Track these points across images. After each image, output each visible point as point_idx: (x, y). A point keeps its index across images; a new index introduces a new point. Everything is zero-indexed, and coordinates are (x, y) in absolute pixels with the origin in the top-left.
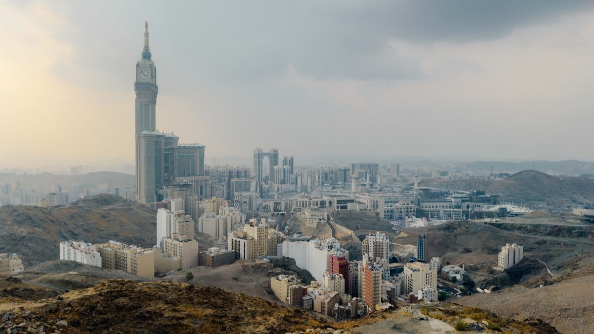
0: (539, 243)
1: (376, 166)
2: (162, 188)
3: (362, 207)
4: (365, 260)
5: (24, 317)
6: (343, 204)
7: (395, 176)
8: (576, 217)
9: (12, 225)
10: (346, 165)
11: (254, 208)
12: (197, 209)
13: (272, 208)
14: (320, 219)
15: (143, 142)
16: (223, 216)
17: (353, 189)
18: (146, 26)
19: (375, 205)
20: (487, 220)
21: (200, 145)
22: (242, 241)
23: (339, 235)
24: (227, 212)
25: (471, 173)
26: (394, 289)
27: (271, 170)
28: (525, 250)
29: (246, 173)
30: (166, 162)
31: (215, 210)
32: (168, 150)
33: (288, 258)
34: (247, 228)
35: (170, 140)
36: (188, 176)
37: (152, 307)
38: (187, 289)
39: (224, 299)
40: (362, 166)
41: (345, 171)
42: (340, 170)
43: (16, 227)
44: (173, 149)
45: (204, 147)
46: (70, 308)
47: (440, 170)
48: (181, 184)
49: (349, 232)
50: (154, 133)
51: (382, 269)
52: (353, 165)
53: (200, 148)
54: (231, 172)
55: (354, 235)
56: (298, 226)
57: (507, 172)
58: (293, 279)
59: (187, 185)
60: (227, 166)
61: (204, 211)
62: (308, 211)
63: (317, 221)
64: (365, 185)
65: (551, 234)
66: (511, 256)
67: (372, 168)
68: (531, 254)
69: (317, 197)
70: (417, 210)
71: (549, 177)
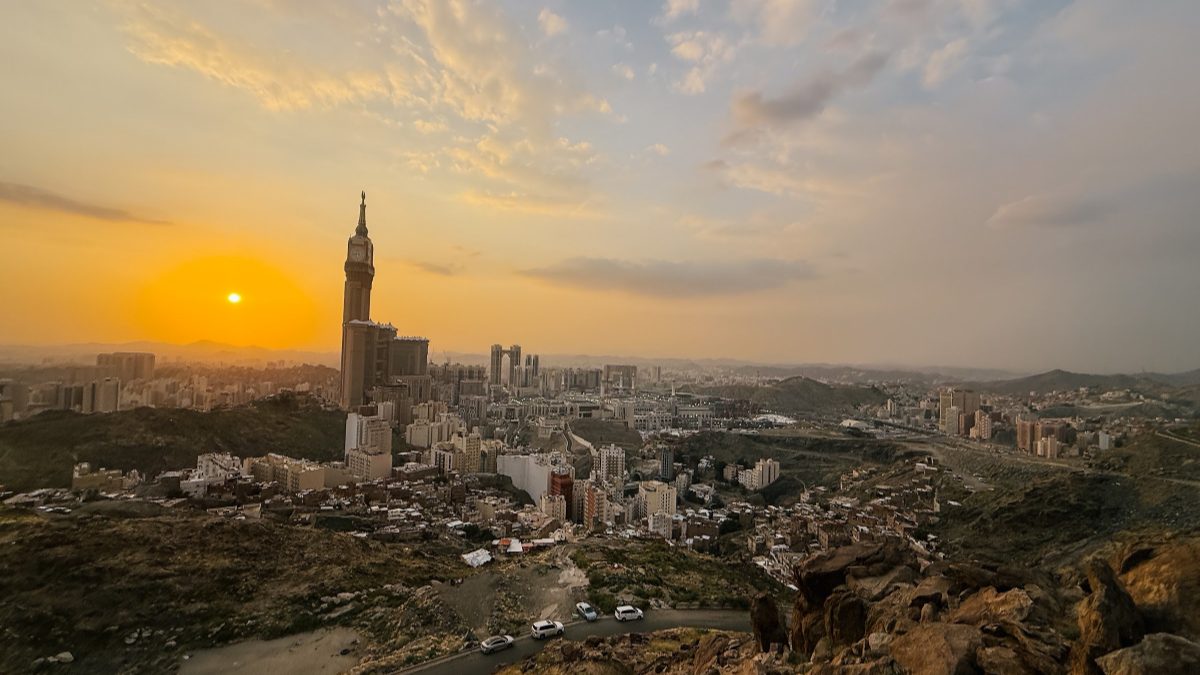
0: (798, 459)
1: (635, 368)
2: (372, 389)
3: (609, 414)
4: (591, 480)
6: (587, 410)
7: (655, 380)
8: (843, 429)
9: (146, 431)
10: (601, 367)
11: (483, 414)
12: (409, 415)
13: (504, 414)
14: (555, 429)
15: (350, 332)
16: (439, 424)
17: (602, 394)
18: (363, 197)
19: (624, 412)
20: (744, 431)
21: (423, 339)
22: (447, 455)
23: (572, 448)
24: (444, 419)
25: (739, 379)
26: (624, 514)
27: (512, 369)
28: (782, 467)
29: (481, 372)
30: (379, 357)
31: (431, 417)
32: (385, 346)
33: (501, 473)
34: (452, 441)
35: (388, 332)
36: (406, 374)
37: (117, 560)
40: (619, 368)
41: (598, 373)
42: (591, 372)
43: (149, 435)
44: (389, 343)
45: (428, 341)
47: (706, 375)
48: (396, 384)
49: (588, 444)
50: (365, 323)
51: (614, 489)
52: (608, 367)
53: (422, 342)
54: (461, 372)
55: (592, 448)
56: (529, 437)
57: (776, 378)
58: (503, 502)
59: (401, 386)
60: (458, 364)
61: (417, 417)
62: (543, 419)
63: (551, 431)
64: (618, 389)
65: (810, 449)
66: (766, 474)
67: (629, 371)
68: (788, 471)
69: (557, 403)
70: (674, 419)
71: (819, 385)
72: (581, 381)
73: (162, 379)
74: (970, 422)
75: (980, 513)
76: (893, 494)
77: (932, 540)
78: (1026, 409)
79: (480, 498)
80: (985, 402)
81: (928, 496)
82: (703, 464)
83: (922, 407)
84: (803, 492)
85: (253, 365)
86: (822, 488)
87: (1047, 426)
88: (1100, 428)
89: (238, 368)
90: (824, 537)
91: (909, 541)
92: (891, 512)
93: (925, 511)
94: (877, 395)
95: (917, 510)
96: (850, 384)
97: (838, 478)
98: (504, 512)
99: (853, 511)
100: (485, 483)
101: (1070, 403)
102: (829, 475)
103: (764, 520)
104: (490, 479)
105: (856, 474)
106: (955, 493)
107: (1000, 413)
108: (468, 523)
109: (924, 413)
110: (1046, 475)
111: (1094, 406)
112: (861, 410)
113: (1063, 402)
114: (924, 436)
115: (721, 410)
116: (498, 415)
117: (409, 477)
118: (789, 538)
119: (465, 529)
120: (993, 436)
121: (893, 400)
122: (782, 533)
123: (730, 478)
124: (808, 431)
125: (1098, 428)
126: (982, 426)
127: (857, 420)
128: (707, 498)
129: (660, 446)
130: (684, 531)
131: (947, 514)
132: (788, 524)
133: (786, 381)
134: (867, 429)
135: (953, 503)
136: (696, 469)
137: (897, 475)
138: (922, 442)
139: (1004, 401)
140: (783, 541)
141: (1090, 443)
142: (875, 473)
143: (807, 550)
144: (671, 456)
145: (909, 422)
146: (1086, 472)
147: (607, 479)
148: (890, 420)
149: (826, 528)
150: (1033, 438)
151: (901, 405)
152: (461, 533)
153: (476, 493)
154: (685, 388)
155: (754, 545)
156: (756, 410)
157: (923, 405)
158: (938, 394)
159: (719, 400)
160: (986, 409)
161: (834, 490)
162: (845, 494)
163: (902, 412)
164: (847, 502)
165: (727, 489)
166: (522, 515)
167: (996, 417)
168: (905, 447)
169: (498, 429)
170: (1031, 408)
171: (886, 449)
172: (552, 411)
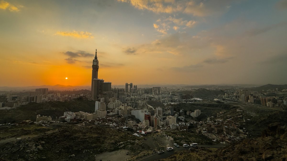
0: (205, 109)
1: (160, 87)
2: (98, 95)
3: (156, 99)
4: (155, 116)
5: (29, 141)
6: (150, 98)
7: (165, 90)
8: (215, 101)
10: (152, 87)
11: (125, 100)
12: (108, 101)
13: (130, 100)
14: (143, 103)
15: (94, 81)
16: (115, 103)
17: (153, 94)
18: (96, 50)
19: (159, 98)
20: (190, 102)
22: (120, 110)
23: (148, 108)
24: (116, 102)
25: (186, 89)
26: (164, 124)
27: (130, 89)
28: (201, 111)
29: (123, 90)
30: (100, 87)
31: (113, 101)
32: (101, 84)
33: (133, 115)
34: (121, 107)
35: (102, 81)
36: (106, 91)
37: (77, 135)
38: (90, 128)
39: (102, 131)
40: (156, 88)
41: (151, 89)
42: (150, 89)
43: (52, 108)
44: (102, 84)
45: (111, 83)
46: (47, 137)
47: (178, 88)
48: (104, 94)
49: (152, 107)
50: (97, 79)
51: (160, 118)
52: (154, 87)
53: (110, 83)
54: (119, 90)
55: (153, 108)
56: (137, 105)
57: (196, 89)
58: (134, 122)
59: (106, 94)
60: (118, 88)
61: (110, 101)
62: (140, 101)
63: (143, 104)
64: (157, 93)
65: (208, 106)
66: (197, 113)
67: (159, 88)
68: (203, 113)
69: (143, 97)
70: (171, 100)
71: (207, 90)
72: (147, 91)
73: (50, 94)
74: (248, 99)
75: (256, 122)
76: (232, 118)
77: (245, 129)
78: (262, 95)
79: (128, 121)
80: (251, 93)
81: (242, 118)
82: (181, 111)
83: (234, 95)
84: (208, 118)
85: (70, 90)
86: (212, 117)
87: (269, 99)
88: (284, 99)
89: (67, 91)
90: (216, 129)
91: (238, 130)
92: (233, 122)
93: (241, 122)
94: (222, 92)
95: (239, 122)
96: (215, 89)
97: (216, 114)
98: (135, 124)
99: (222, 122)
100: (129, 117)
101: (274, 92)
102: (214, 113)
103: (199, 125)
104: (130, 116)
105: (221, 113)
106: (248, 117)
107: (255, 96)
108: (127, 127)
110: (272, 112)
111: (280, 93)
112: (219, 96)
113: (272, 92)
114: (236, 102)
115: (183, 97)
116: (129, 100)
117: (111, 116)
118: (207, 130)
119: (127, 128)
120: (254, 102)
121: (227, 93)
122: (205, 128)
123: (188, 114)
124: (207, 102)
125: (283, 99)
126: (251, 99)
127: (218, 99)
128: (183, 120)
129: (170, 107)
130: (179, 128)
131: (247, 122)
132: (206, 126)
133: (198, 89)
134: (221, 101)
135: (248, 120)
136: (179, 112)
137: (232, 113)
138: (237, 104)
139: (256, 93)
140: (205, 130)
141: (281, 103)
142: (226, 112)
143: (212, 132)
144: (173, 109)
145: (231, 99)
146: (283, 111)
147: (158, 116)
148: (227, 99)
149: (216, 127)
150: (265, 102)
151: (229, 94)
152: (126, 130)
153: (127, 120)
154: (173, 92)
155: (198, 131)
156: (192, 97)
157: (235, 94)
158: (238, 91)
159: (182, 95)
160: (252, 95)
161: (216, 117)
162: (219, 118)
163: (229, 96)
164: (220, 120)
165: (187, 117)
166: (139, 125)
167: (254, 97)
168: (232, 106)
169: (129, 104)
170: (263, 94)
171: (228, 106)
172: (142, 99)
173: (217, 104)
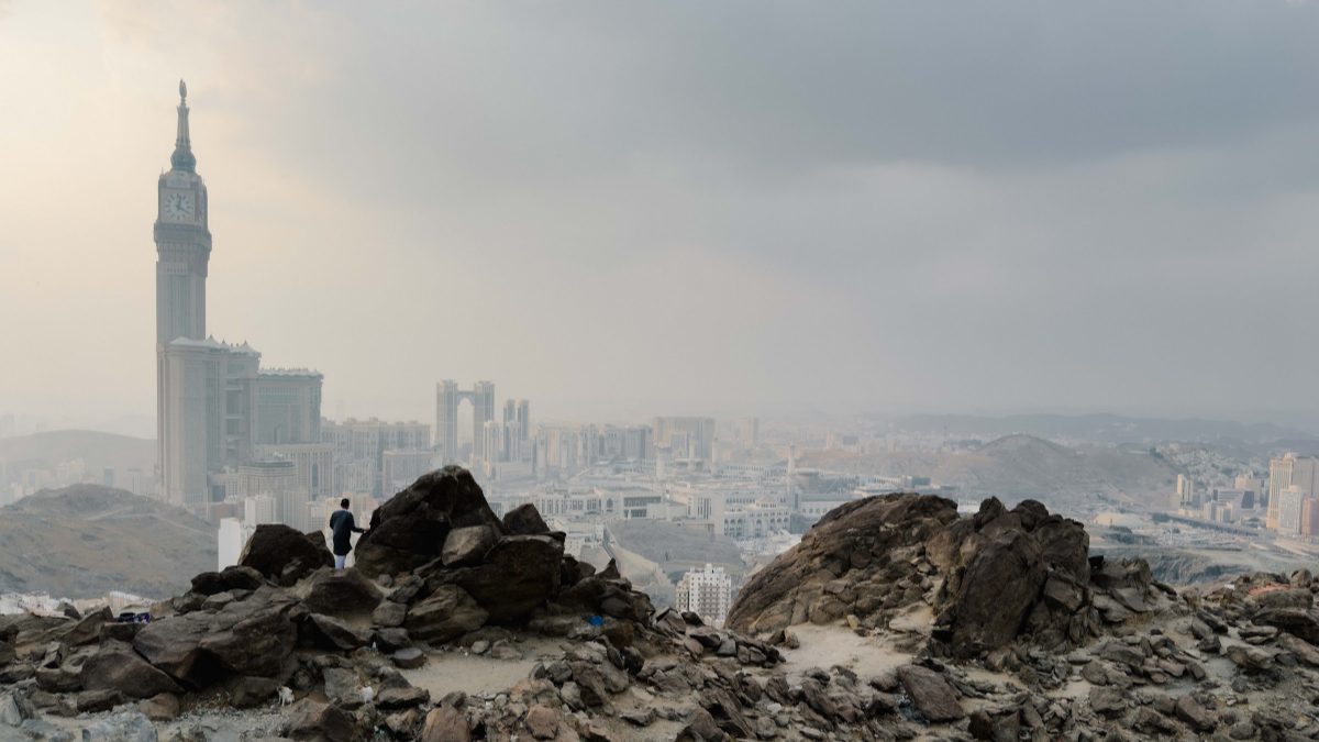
1: (710, 422)
2: (222, 472)
3: (678, 512)
6: (637, 506)
7: (749, 444)
10: (646, 420)
12: (305, 518)
14: (588, 540)
15: (176, 364)
17: (660, 474)
18: (183, 91)
21: (312, 372)
23: (627, 574)
25: (905, 439)
27: (478, 429)
29: (420, 432)
30: (231, 410)
32: (236, 382)
35: (241, 360)
36: (283, 442)
40: (680, 423)
41: (644, 433)
42: (631, 431)
44: (247, 381)
45: (321, 376)
47: (844, 433)
48: (268, 461)
49: (651, 565)
50: (201, 343)
52: (661, 421)
53: (308, 377)
55: (659, 572)
57: (978, 438)
59: (282, 465)
60: (376, 419)
62: (563, 521)
63: (581, 543)
64: (685, 464)
67: (701, 428)
70: (793, 517)
71: (1055, 448)
83: (1237, 486)
94: (1159, 465)
96: (1110, 445)
109: (1241, 497)
112: (1132, 494)
114: (1240, 539)
121: (1187, 475)
127: (1118, 511)
133: (995, 442)
134: (1139, 527)
145: (1212, 514)
148: (1181, 512)
151: (1201, 484)
157: (1241, 482)
163: (1202, 497)
168: (1207, 559)
171: (1176, 562)
172: (574, 507)
173: (1113, 547)
